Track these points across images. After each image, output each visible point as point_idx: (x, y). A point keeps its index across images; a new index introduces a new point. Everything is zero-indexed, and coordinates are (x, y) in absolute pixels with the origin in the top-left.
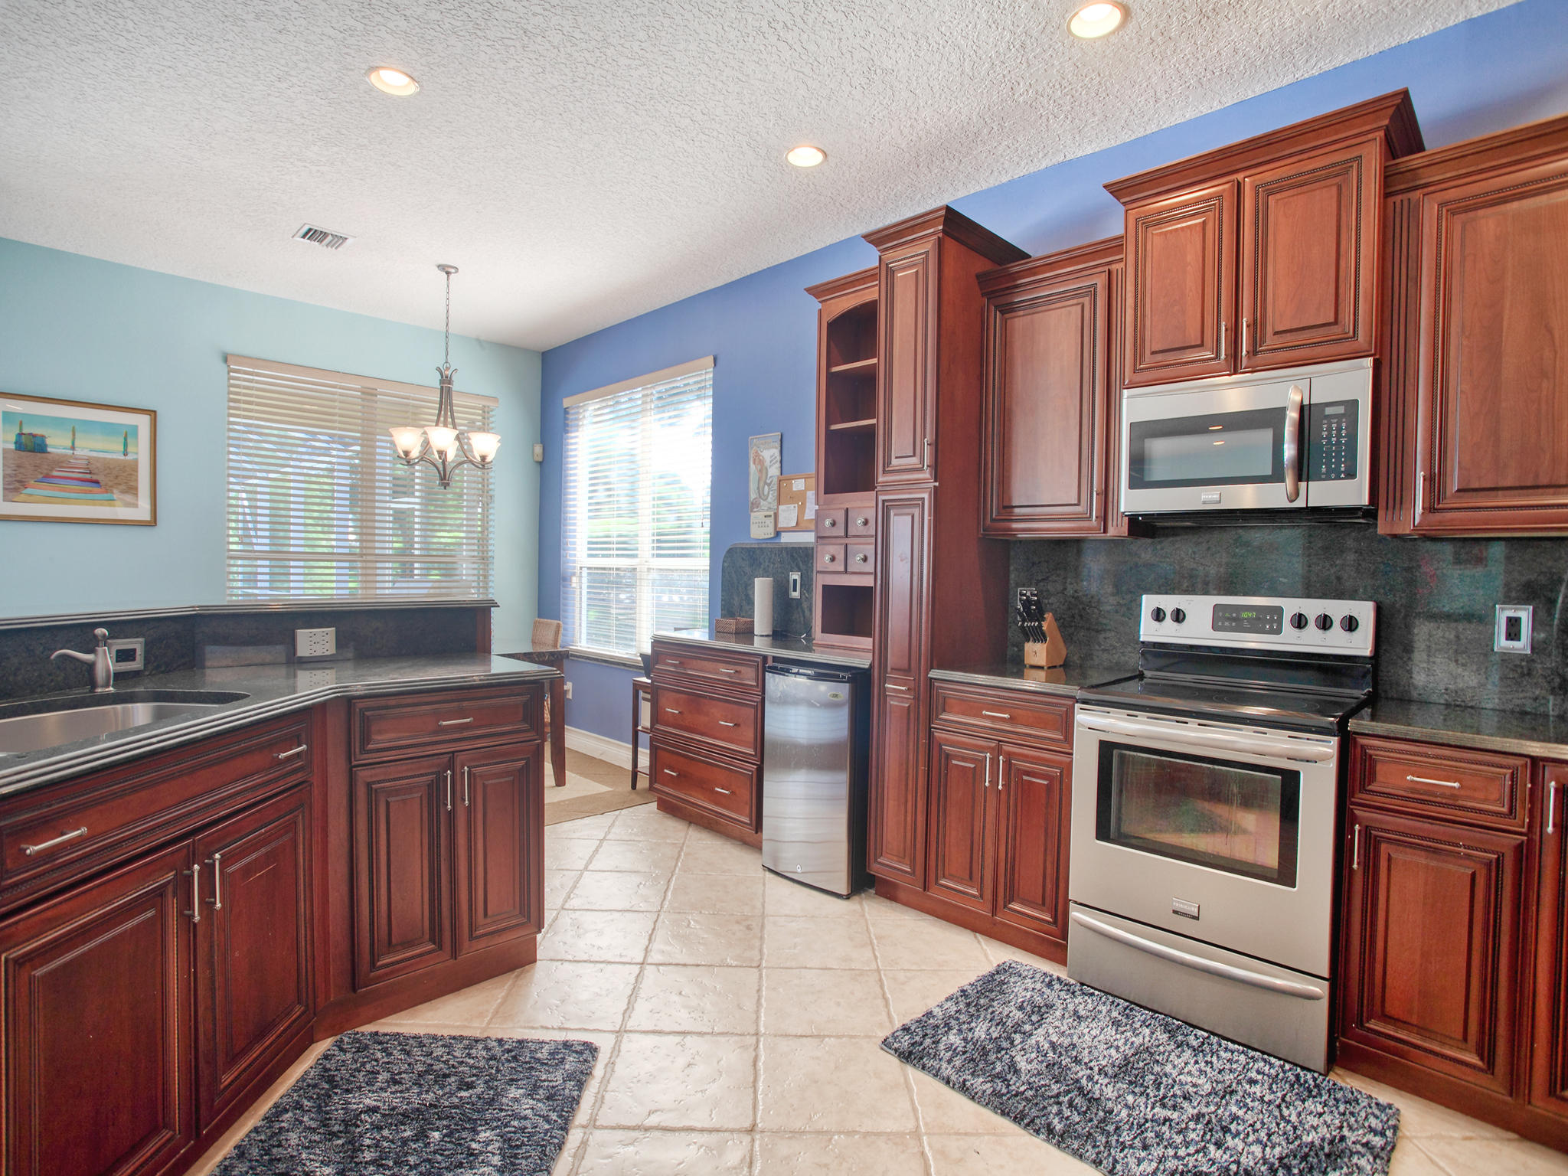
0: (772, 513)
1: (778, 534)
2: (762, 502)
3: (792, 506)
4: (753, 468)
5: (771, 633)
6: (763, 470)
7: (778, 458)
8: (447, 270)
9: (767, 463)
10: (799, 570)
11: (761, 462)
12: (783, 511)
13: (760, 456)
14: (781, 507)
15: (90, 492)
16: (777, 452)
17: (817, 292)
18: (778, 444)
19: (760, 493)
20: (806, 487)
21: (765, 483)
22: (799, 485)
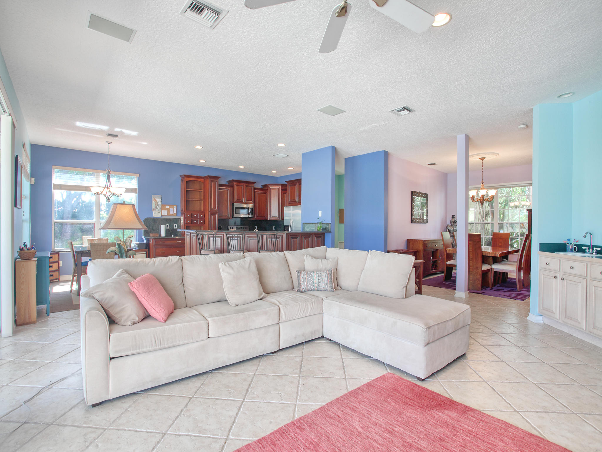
0: (160, 212)
1: (162, 216)
2: (156, 209)
3: (166, 211)
4: (153, 202)
5: (165, 236)
6: (156, 202)
7: (161, 201)
8: (108, 143)
9: (158, 201)
10: (168, 223)
11: (156, 201)
13: (155, 199)
14: (162, 211)
16: (161, 200)
18: (161, 198)
19: (156, 207)
20: (170, 208)
21: (157, 205)
22: (167, 207)
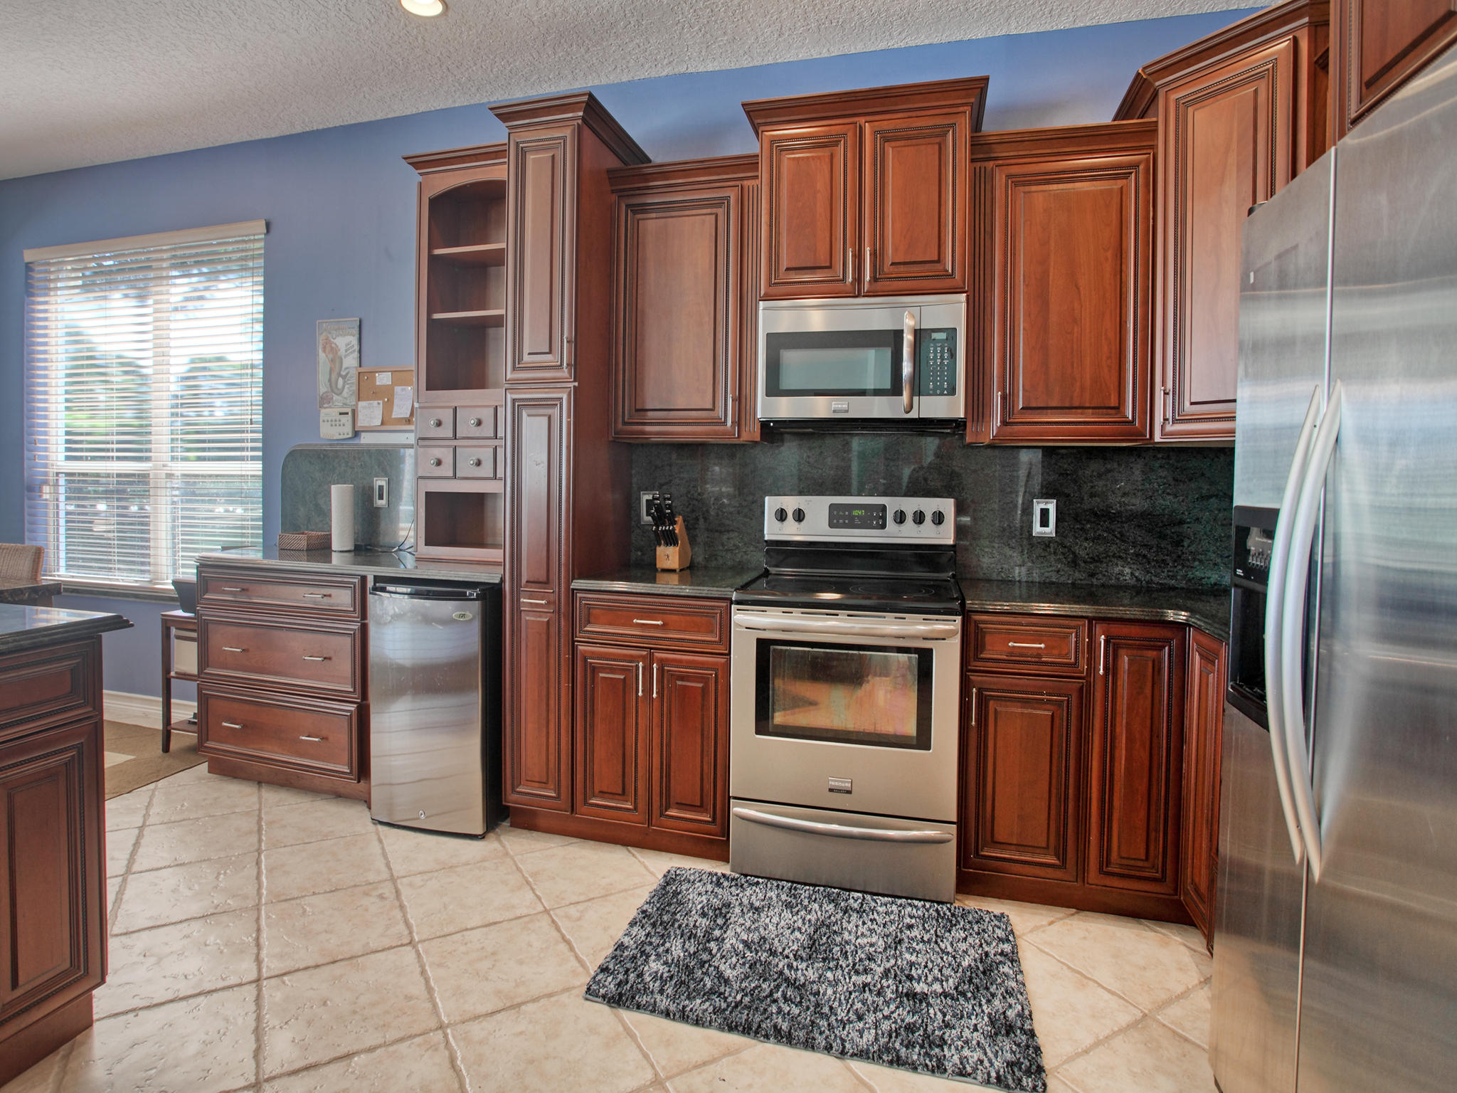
0: (349, 410)
1: (356, 434)
2: (335, 397)
3: (376, 402)
5: (353, 548)
6: (336, 360)
7: (356, 347)
9: (342, 352)
10: (386, 475)
11: (334, 350)
12: (364, 408)
13: (331, 343)
14: (361, 404)
16: (354, 341)
18: (356, 331)
20: (394, 382)
21: (339, 375)
22: (384, 379)
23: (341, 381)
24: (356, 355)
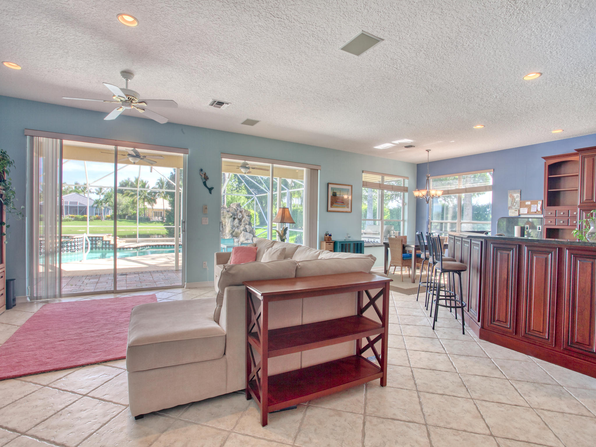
0: (517, 210)
1: (520, 215)
2: (513, 207)
3: (525, 208)
4: (509, 198)
6: (513, 199)
7: (520, 196)
8: (428, 151)
9: (515, 197)
11: (513, 197)
12: (522, 209)
13: (512, 195)
15: (342, 205)
16: (519, 195)
17: (545, 158)
18: (520, 193)
19: (512, 205)
20: (531, 204)
21: (514, 202)
22: (528, 203)
23: (515, 204)
24: (520, 198)
